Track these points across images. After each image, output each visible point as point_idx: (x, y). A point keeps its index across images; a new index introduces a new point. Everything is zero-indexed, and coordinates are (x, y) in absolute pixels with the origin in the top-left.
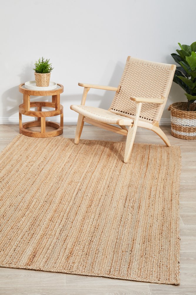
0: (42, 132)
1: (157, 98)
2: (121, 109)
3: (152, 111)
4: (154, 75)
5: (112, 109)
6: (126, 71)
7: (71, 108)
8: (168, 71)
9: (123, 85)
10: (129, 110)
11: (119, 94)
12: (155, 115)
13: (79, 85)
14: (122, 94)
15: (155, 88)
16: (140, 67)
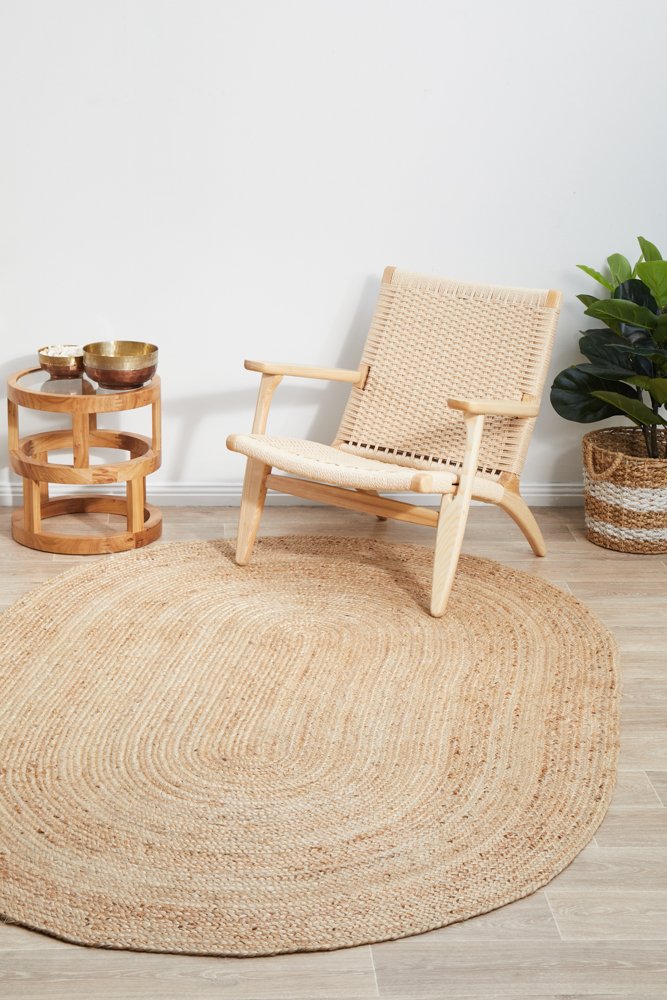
1: (505, 398)
2: (380, 441)
3: (494, 443)
4: (487, 326)
5: (347, 442)
6: (385, 317)
7: (230, 446)
8: (539, 310)
9: (376, 363)
10: (409, 443)
11: (366, 391)
12: (506, 455)
13: (248, 366)
14: (377, 392)
15: (498, 368)
16: (434, 301)
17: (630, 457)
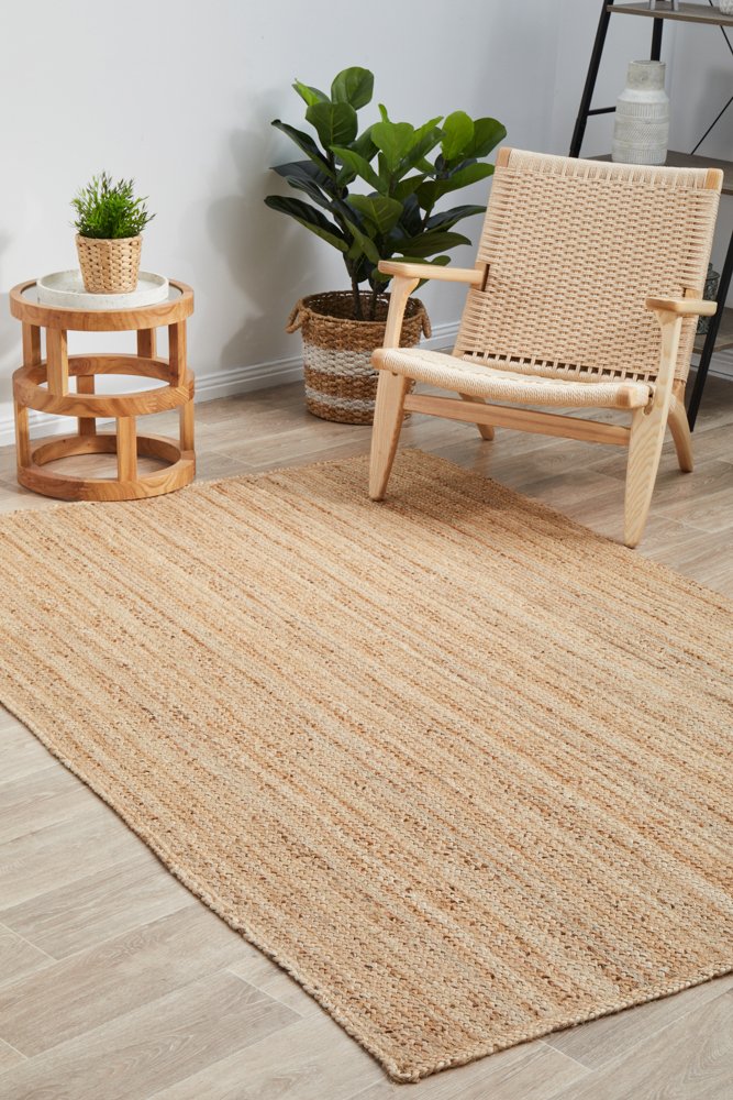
0: (123, 479)
2: (512, 350)
5: (470, 353)
8: (696, 192)
9: (495, 259)
11: (487, 293)
14: (501, 293)
16: (562, 186)
17: (320, 316)
